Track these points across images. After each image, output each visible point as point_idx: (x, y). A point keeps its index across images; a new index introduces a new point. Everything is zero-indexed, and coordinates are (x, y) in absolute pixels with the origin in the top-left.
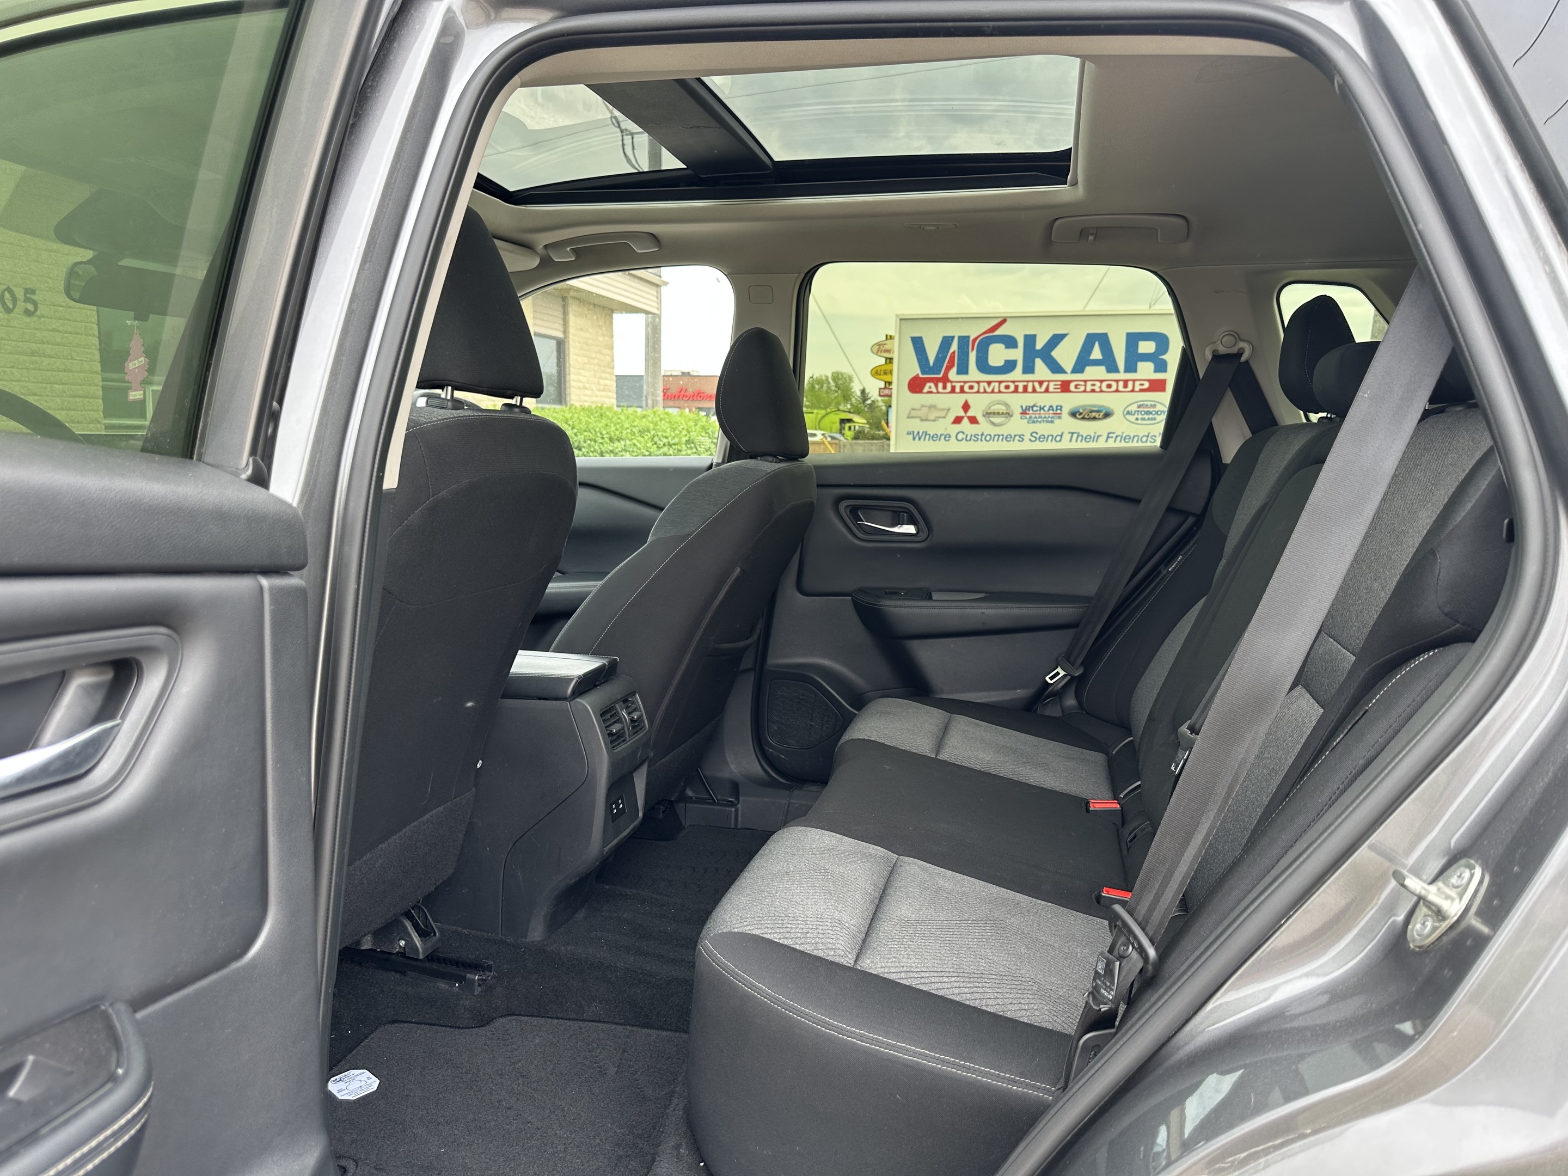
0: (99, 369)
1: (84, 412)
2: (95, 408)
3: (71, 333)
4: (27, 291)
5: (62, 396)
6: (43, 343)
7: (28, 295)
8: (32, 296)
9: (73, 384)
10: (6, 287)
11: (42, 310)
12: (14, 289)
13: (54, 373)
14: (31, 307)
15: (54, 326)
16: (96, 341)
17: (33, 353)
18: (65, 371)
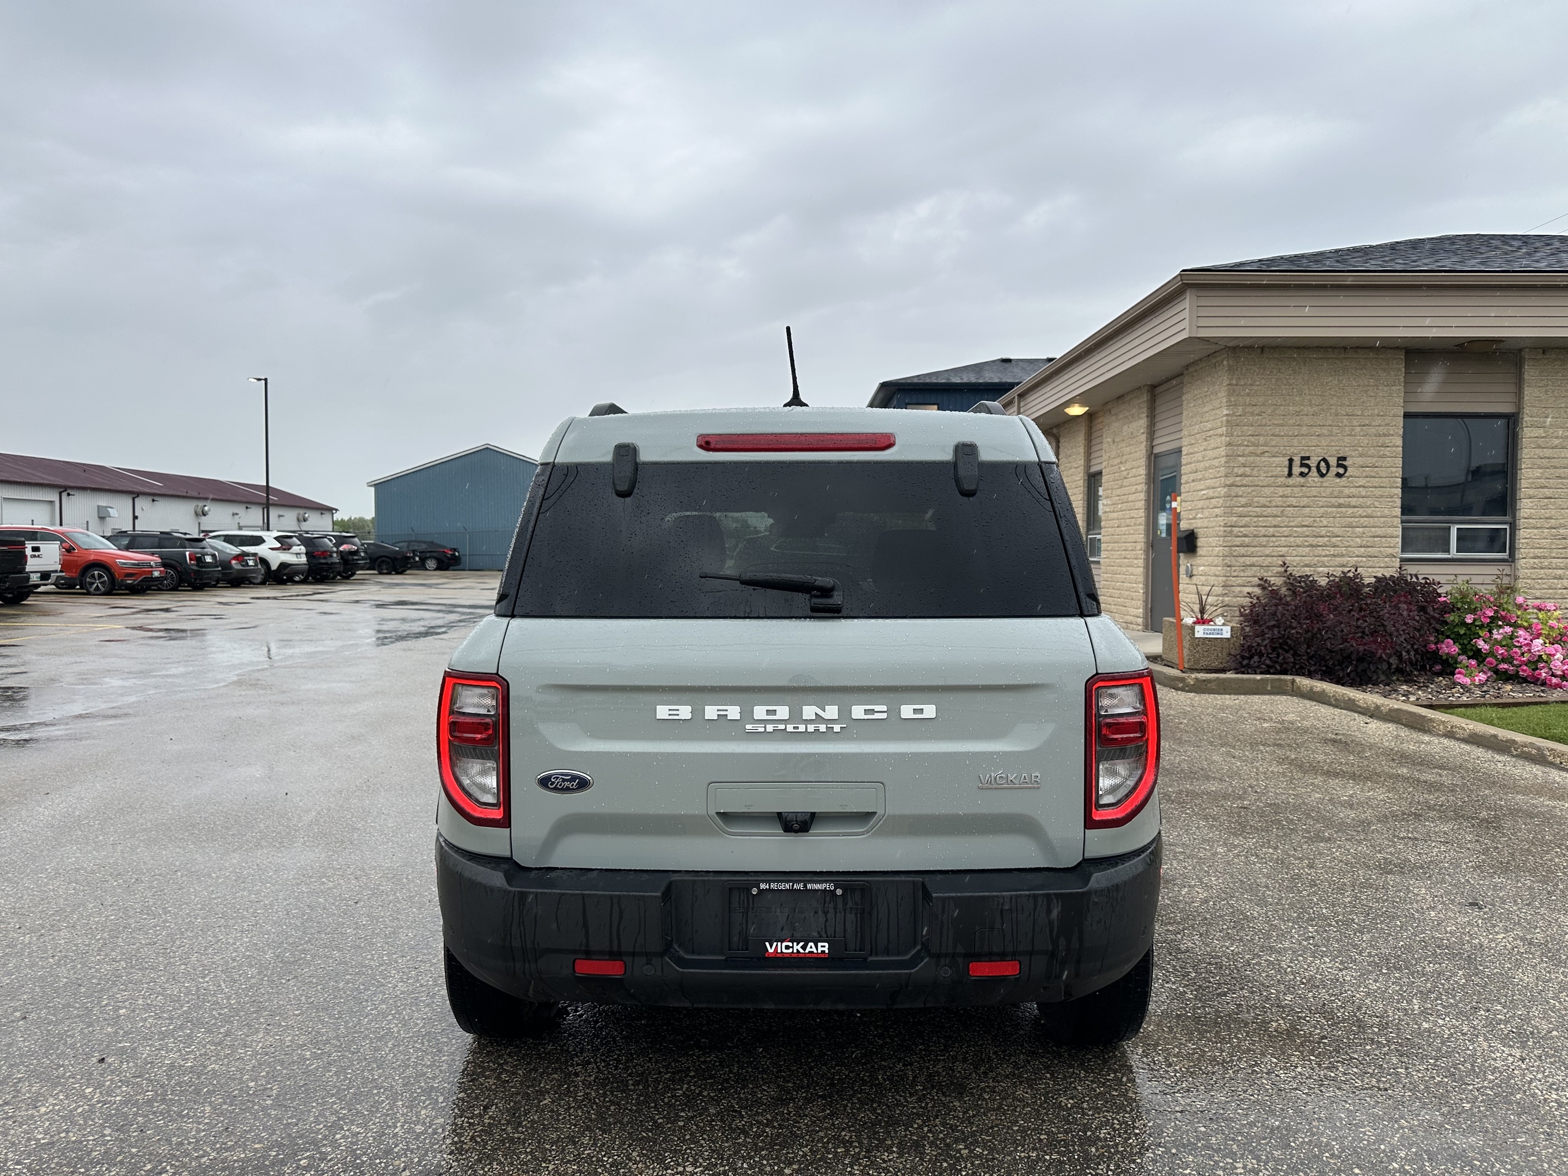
0: (1399, 514)
1: (1382, 549)
2: (1392, 545)
3: (1375, 487)
4: (1339, 459)
5: (1362, 537)
6: (1350, 497)
7: (1340, 462)
8: (1344, 463)
9: (1374, 527)
10: (1321, 458)
11: (1350, 471)
12: (1328, 458)
13: (1357, 520)
14: (1341, 471)
15: (1361, 484)
16: (1399, 491)
17: (1340, 506)
18: (1366, 517)
